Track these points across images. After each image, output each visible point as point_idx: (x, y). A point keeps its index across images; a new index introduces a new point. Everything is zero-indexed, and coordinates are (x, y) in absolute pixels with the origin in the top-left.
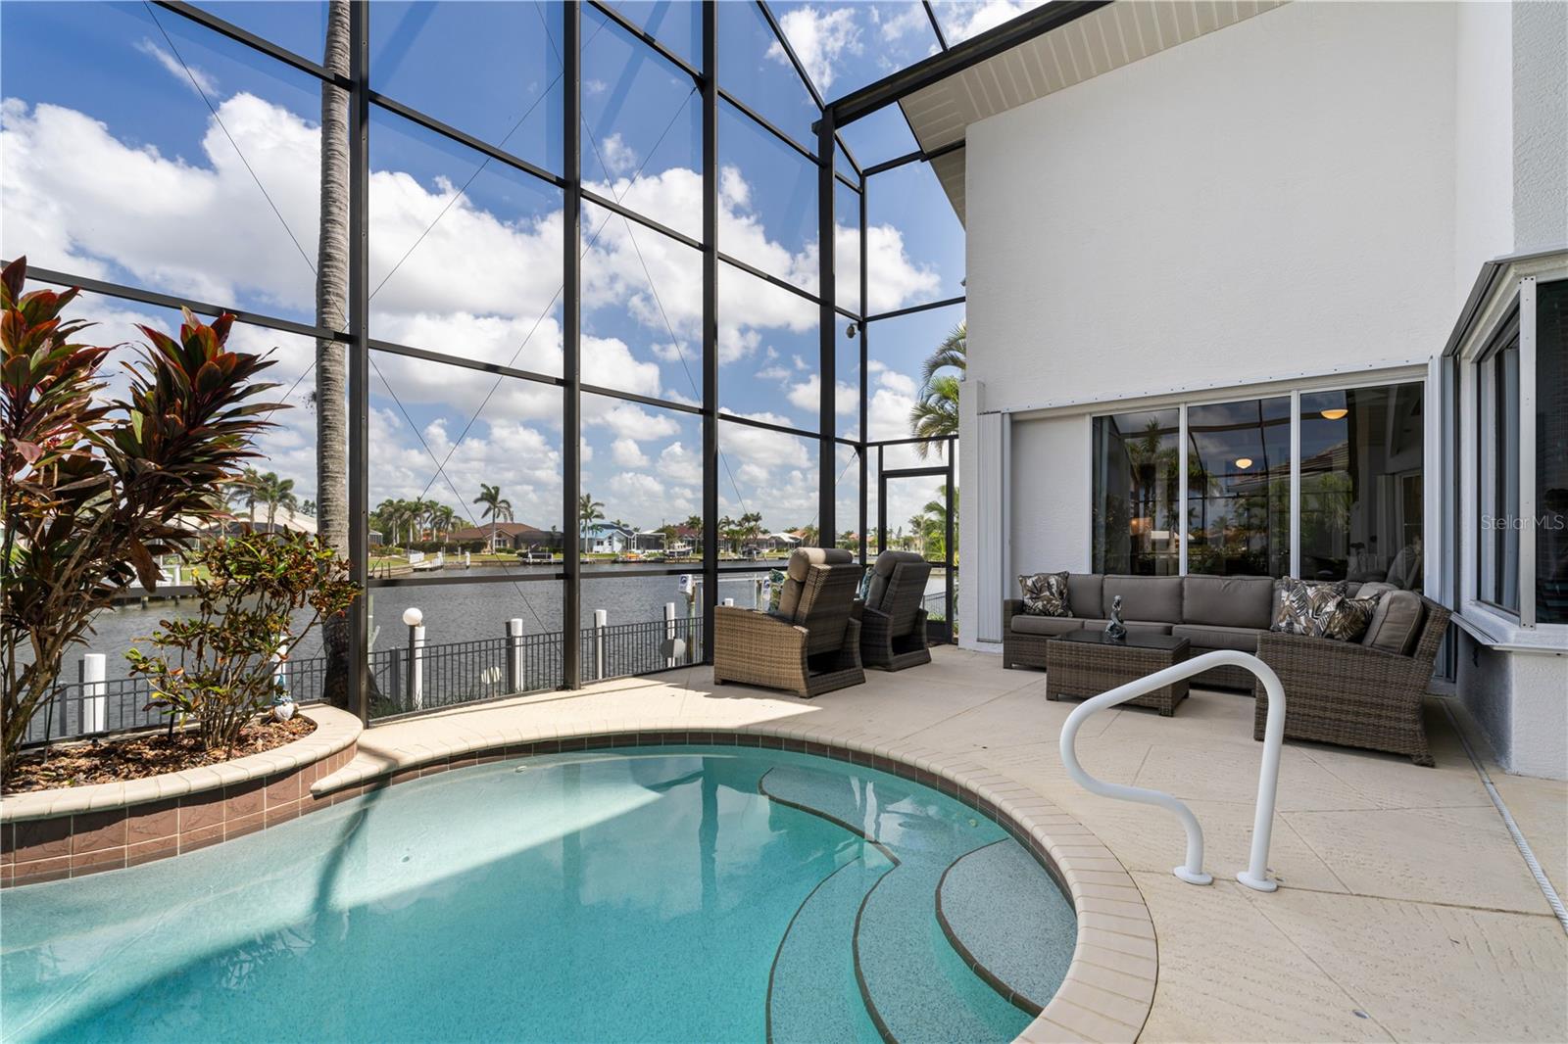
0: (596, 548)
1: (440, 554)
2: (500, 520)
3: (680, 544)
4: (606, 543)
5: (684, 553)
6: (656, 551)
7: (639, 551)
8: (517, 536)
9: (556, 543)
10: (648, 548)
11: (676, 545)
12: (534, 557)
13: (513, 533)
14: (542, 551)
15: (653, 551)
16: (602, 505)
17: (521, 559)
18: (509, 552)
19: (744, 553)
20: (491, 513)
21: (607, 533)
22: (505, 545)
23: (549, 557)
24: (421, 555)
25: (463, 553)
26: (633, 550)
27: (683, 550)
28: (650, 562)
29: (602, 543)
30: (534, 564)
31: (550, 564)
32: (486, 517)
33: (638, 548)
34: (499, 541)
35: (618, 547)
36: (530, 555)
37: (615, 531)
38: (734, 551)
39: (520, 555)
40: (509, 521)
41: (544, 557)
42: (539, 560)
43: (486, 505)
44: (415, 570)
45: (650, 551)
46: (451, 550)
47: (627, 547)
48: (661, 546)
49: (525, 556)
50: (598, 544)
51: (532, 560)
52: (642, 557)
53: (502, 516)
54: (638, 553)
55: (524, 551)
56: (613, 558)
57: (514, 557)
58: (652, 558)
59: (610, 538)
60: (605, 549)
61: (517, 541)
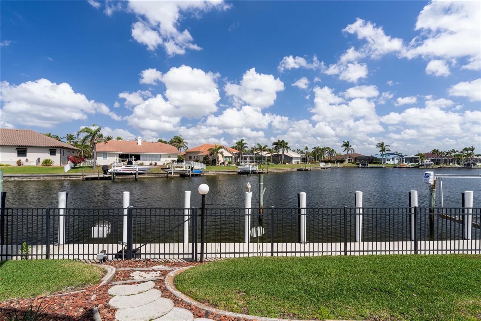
0: (387, 162)
1: (329, 163)
2: (350, 152)
3: (427, 161)
4: (391, 160)
5: (429, 164)
6: (415, 164)
7: (406, 163)
8: (356, 158)
9: (370, 160)
10: (411, 162)
11: (425, 161)
12: (361, 165)
13: (355, 157)
14: (365, 163)
15: (413, 163)
16: (389, 146)
17: (357, 165)
18: (353, 163)
19: (465, 165)
20: (347, 150)
21: (393, 156)
22: (352, 161)
23: (368, 165)
24: (324, 164)
25: (337, 163)
26: (403, 163)
27: (429, 163)
28: (411, 168)
29: (389, 160)
30: (362, 167)
31: (368, 167)
32: (345, 151)
33: (406, 162)
34: (350, 160)
35: (396, 162)
36: (360, 164)
37: (395, 156)
38: (459, 164)
39: (357, 164)
40: (353, 153)
41: (365, 165)
42: (363, 166)
43: (345, 147)
44: (322, 168)
45: (411, 163)
46: (333, 162)
47: (401, 161)
48: (418, 161)
49: (359, 164)
50: (388, 160)
51: (361, 166)
52: (408, 166)
53: (350, 151)
54: (407, 164)
55: (358, 163)
56: (394, 166)
57: (355, 165)
58: (413, 166)
59: (393, 158)
60: (391, 162)
61: (356, 159)
